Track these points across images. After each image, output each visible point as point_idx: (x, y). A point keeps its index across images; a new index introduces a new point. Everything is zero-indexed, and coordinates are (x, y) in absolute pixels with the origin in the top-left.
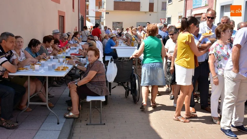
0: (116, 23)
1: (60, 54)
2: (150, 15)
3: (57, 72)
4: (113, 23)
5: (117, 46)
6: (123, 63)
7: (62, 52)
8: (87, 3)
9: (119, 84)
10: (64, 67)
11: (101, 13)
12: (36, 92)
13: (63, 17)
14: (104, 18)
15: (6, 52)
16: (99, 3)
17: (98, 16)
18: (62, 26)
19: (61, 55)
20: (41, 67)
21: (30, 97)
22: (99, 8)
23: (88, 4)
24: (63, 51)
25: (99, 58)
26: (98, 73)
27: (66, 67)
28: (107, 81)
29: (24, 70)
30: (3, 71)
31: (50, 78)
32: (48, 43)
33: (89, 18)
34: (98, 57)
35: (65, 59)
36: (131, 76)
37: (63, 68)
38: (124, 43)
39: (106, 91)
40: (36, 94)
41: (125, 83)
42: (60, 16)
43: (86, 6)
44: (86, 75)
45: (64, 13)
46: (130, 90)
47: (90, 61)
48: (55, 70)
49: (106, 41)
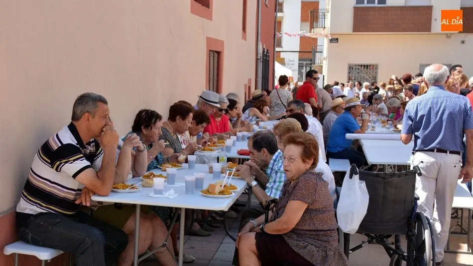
0: (357, 67)
1: (211, 150)
2: (463, 42)
3: (206, 199)
4: (351, 68)
5: (364, 133)
6: (386, 180)
7: (216, 146)
8: (279, 14)
9: (372, 238)
10: (224, 186)
11: (316, 40)
12: (150, 248)
13: (219, 53)
14: (325, 54)
15: (85, 143)
16: (311, 14)
17: (308, 50)
18: (216, 78)
19: (215, 154)
20: (166, 183)
21: (140, 257)
22: (312, 27)
23: (282, 18)
24: (219, 143)
25: (314, 164)
26: (311, 207)
27: (231, 185)
28: (338, 229)
29: (128, 190)
30: (78, 190)
31: (190, 212)
32: (181, 120)
33: (283, 55)
34: (311, 162)
35: (226, 165)
36: (409, 218)
37: (222, 188)
38: (383, 122)
39: (337, 257)
40: (150, 254)
41: (389, 236)
42: (210, 51)
43: (275, 22)
44: (279, 209)
45: (222, 43)
46: (404, 258)
47: (287, 172)
48: (202, 192)
49: (332, 117)
